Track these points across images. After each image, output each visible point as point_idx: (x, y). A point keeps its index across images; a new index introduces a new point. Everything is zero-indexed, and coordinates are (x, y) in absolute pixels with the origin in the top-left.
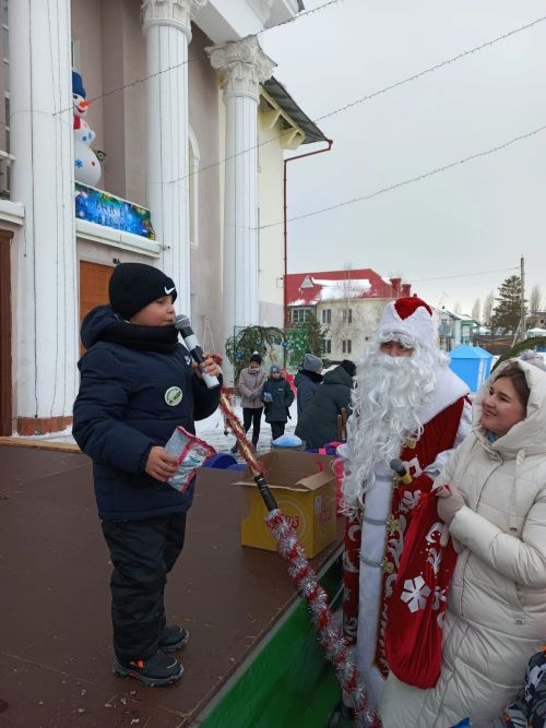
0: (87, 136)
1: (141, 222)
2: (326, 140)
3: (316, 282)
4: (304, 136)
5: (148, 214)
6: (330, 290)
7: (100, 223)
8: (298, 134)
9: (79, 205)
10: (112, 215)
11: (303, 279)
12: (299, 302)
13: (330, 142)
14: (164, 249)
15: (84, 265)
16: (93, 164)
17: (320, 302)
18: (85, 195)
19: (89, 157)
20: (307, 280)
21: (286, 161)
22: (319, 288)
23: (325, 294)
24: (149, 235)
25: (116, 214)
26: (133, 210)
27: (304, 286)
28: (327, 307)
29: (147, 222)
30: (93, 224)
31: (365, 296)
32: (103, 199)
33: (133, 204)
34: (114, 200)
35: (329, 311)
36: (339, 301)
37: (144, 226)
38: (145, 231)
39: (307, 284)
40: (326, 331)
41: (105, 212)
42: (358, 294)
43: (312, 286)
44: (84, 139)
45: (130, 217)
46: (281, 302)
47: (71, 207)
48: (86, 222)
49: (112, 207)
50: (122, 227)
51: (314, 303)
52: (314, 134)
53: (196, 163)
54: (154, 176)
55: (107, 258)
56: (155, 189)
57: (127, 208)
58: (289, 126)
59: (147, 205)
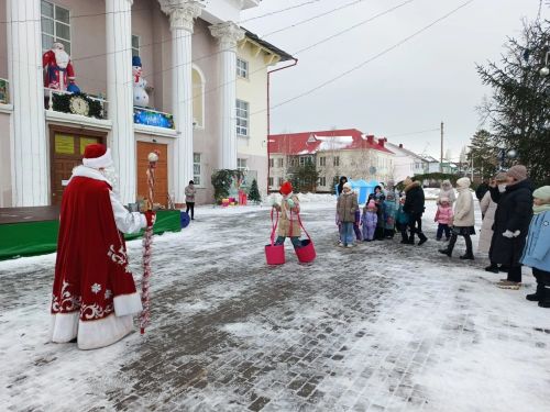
1: (168, 120)
2: (294, 59)
3: (318, 138)
4: (279, 57)
5: (172, 117)
6: (325, 144)
7: (146, 124)
8: (275, 57)
9: (136, 119)
10: (153, 120)
11: (309, 136)
12: (305, 152)
13: (296, 60)
14: (179, 133)
15: (139, 144)
17: (318, 152)
18: (140, 113)
19: (143, 94)
20: (311, 137)
21: (268, 73)
22: (320, 142)
23: (322, 147)
24: (172, 127)
25: (155, 119)
26: (164, 116)
27: (309, 141)
28: (323, 155)
29: (171, 121)
30: (143, 125)
31: (348, 147)
32: (148, 113)
33: (163, 113)
34: (154, 113)
35: (325, 158)
36: (329, 151)
37: (169, 123)
38: (170, 126)
39: (311, 139)
40: (320, 172)
41: (149, 119)
42: (344, 146)
43: (314, 141)
45: (162, 119)
46: (266, 155)
47: (132, 120)
48: (140, 125)
49: (153, 116)
50: (157, 125)
51: (314, 152)
52: (285, 56)
53: (203, 86)
54: (175, 99)
55: (149, 140)
56: (175, 106)
57: (160, 115)
58: (269, 54)
59: (171, 113)
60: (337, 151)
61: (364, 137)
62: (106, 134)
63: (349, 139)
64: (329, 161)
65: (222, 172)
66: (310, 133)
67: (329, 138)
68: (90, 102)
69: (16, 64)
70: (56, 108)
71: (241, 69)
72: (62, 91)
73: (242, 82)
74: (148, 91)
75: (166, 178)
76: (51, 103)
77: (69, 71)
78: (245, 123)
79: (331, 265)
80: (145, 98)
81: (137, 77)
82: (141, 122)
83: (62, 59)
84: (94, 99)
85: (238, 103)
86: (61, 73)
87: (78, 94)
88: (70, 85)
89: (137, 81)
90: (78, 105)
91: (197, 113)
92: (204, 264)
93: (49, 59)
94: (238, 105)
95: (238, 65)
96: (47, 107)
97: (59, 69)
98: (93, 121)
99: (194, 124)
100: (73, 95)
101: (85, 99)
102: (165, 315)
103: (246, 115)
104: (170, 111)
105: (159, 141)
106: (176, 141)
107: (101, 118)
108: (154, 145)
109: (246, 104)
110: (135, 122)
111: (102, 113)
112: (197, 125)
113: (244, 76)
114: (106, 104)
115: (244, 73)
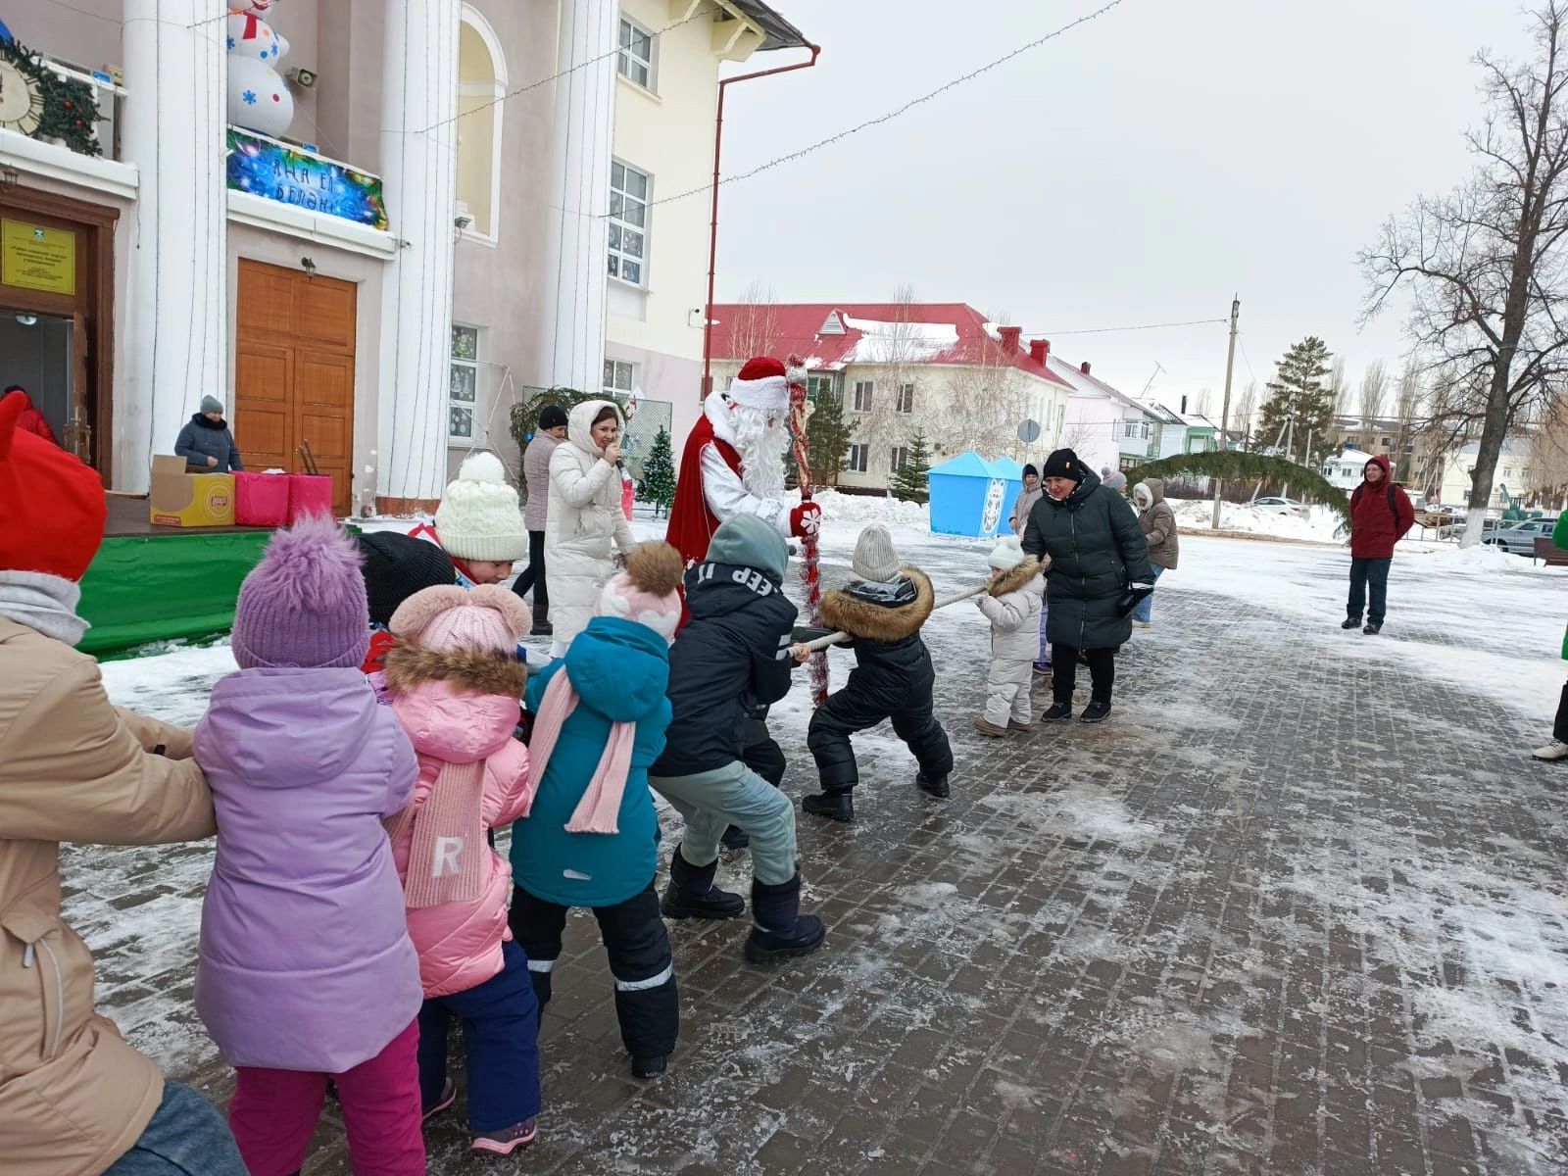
0: (269, 50)
1: (363, 198)
2: (807, 45)
3: (851, 323)
4: (761, 36)
5: (377, 186)
6: (874, 344)
7: (279, 198)
8: (748, 30)
9: (237, 172)
10: (304, 186)
11: (826, 316)
12: (811, 362)
13: (816, 50)
14: (402, 245)
15: (248, 267)
16: (276, 98)
17: (849, 367)
18: (253, 151)
19: (269, 86)
20: (833, 319)
21: (723, 83)
22: (856, 335)
23: (863, 351)
24: (375, 221)
25: (312, 184)
26: (348, 177)
27: (825, 330)
28: (864, 377)
29: (374, 199)
30: (266, 201)
31: (941, 358)
32: (288, 159)
33: (346, 166)
34: (309, 160)
35: (869, 385)
36: (885, 366)
37: (369, 205)
38: (368, 214)
39: (831, 326)
40: (853, 426)
41: (286, 180)
42: (929, 352)
43: (841, 331)
44: (264, 55)
45: (340, 188)
46: (700, 356)
47: (220, 172)
48: (252, 197)
49: (305, 173)
50: (325, 206)
51: (838, 366)
52: (781, 34)
53: (500, 92)
54: (392, 120)
55: (290, 258)
56: (391, 143)
57: (334, 173)
58: (727, 17)
59: (377, 169)
60: (913, 366)
61: (992, 330)
62: (115, 214)
63: (945, 335)
64: (884, 396)
65: (552, 394)
66: (830, 307)
67: (887, 326)
68: (47, 84)
71: (633, 57)
73: (632, 96)
74: (296, 83)
75: (346, 402)
78: (638, 244)
80: (276, 103)
81: (252, 21)
82: (259, 187)
84: (64, 74)
85: (618, 172)
89: (250, 33)
91: (471, 185)
94: (616, 180)
95: (623, 40)
98: (56, 159)
99: (459, 223)
101: (26, 66)
103: (640, 215)
104: (374, 160)
105: (325, 266)
106: (390, 275)
107: (84, 144)
108: (304, 278)
109: (642, 180)
110: (233, 182)
111: (99, 131)
112: (470, 229)
113: (643, 82)
114: (118, 101)
115: (643, 71)
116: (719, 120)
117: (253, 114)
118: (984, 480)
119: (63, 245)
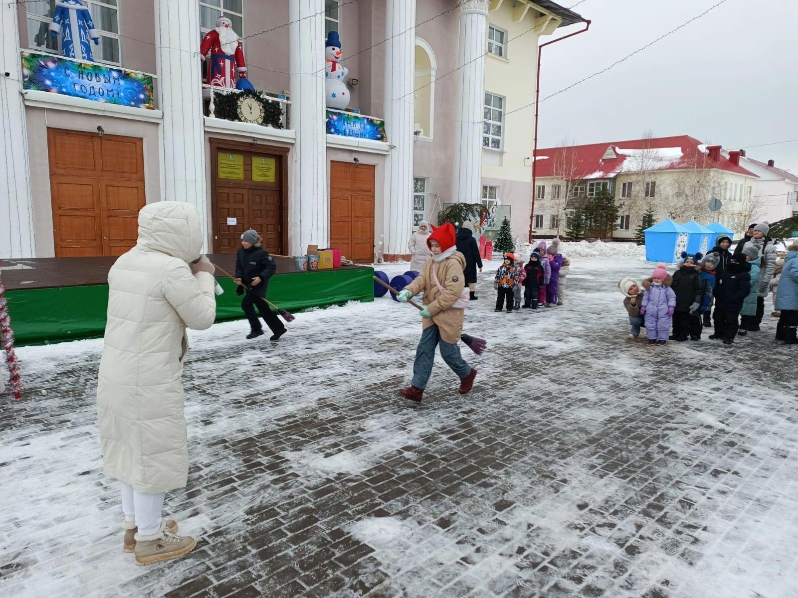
0: (340, 74)
1: (377, 128)
2: (584, 20)
3: (620, 151)
4: (559, 20)
5: (382, 123)
6: (633, 162)
7: (345, 135)
8: (553, 19)
9: (330, 127)
10: (354, 128)
11: (605, 150)
12: (597, 175)
13: (589, 22)
14: (392, 147)
15: (334, 164)
16: (343, 94)
17: (618, 175)
18: (335, 117)
19: (341, 89)
20: (610, 150)
21: (540, 47)
22: (623, 158)
23: (627, 166)
24: (382, 139)
25: (357, 127)
26: (371, 122)
27: (605, 157)
28: (627, 180)
29: (381, 129)
30: (341, 137)
31: (672, 167)
32: (348, 118)
33: (370, 117)
34: (356, 117)
35: (630, 184)
36: (637, 173)
37: (379, 132)
38: (379, 136)
39: (609, 154)
40: (621, 206)
41: (348, 127)
42: (665, 164)
43: (615, 157)
44: (339, 77)
45: (368, 127)
46: (530, 180)
47: (323, 128)
48: (335, 136)
49: (354, 123)
50: (362, 135)
51: (612, 175)
52: (569, 17)
53: (433, 73)
54: (388, 96)
55: (349, 159)
56: (387, 105)
57: (365, 121)
58: (542, 15)
59: (382, 116)
60: (653, 172)
61: (703, 148)
62: (288, 150)
63: (676, 153)
64: (638, 189)
65: (455, 206)
66: (608, 144)
67: (638, 152)
68: (265, 104)
69: (165, 52)
70: (220, 114)
71: (496, 43)
72: (228, 88)
73: (495, 62)
74: (350, 84)
75: (371, 215)
76: (212, 107)
77: (238, 58)
78: (499, 131)
79: (617, 387)
80: (344, 96)
81: (334, 63)
82: (338, 132)
83: (229, 42)
84: (271, 99)
85: (488, 99)
86: (228, 62)
87: (250, 92)
88: (240, 80)
89: (334, 69)
90: (249, 108)
91: (421, 117)
92: (385, 366)
93: (210, 42)
94: (488, 102)
95: (490, 36)
96: (207, 113)
97: (223, 56)
98: (270, 132)
99: (416, 133)
100: (241, 95)
101: (259, 99)
102: (268, 477)
103: (500, 117)
104: (381, 113)
105: (363, 160)
106: (388, 159)
107: (278, 126)
108: (355, 166)
109: (501, 100)
110: (328, 131)
111: (282, 119)
112: (421, 136)
113: (500, 54)
114: (288, 106)
115: (500, 49)
116: (539, 65)
117: (335, 102)
118: (675, 234)
119: (271, 163)
